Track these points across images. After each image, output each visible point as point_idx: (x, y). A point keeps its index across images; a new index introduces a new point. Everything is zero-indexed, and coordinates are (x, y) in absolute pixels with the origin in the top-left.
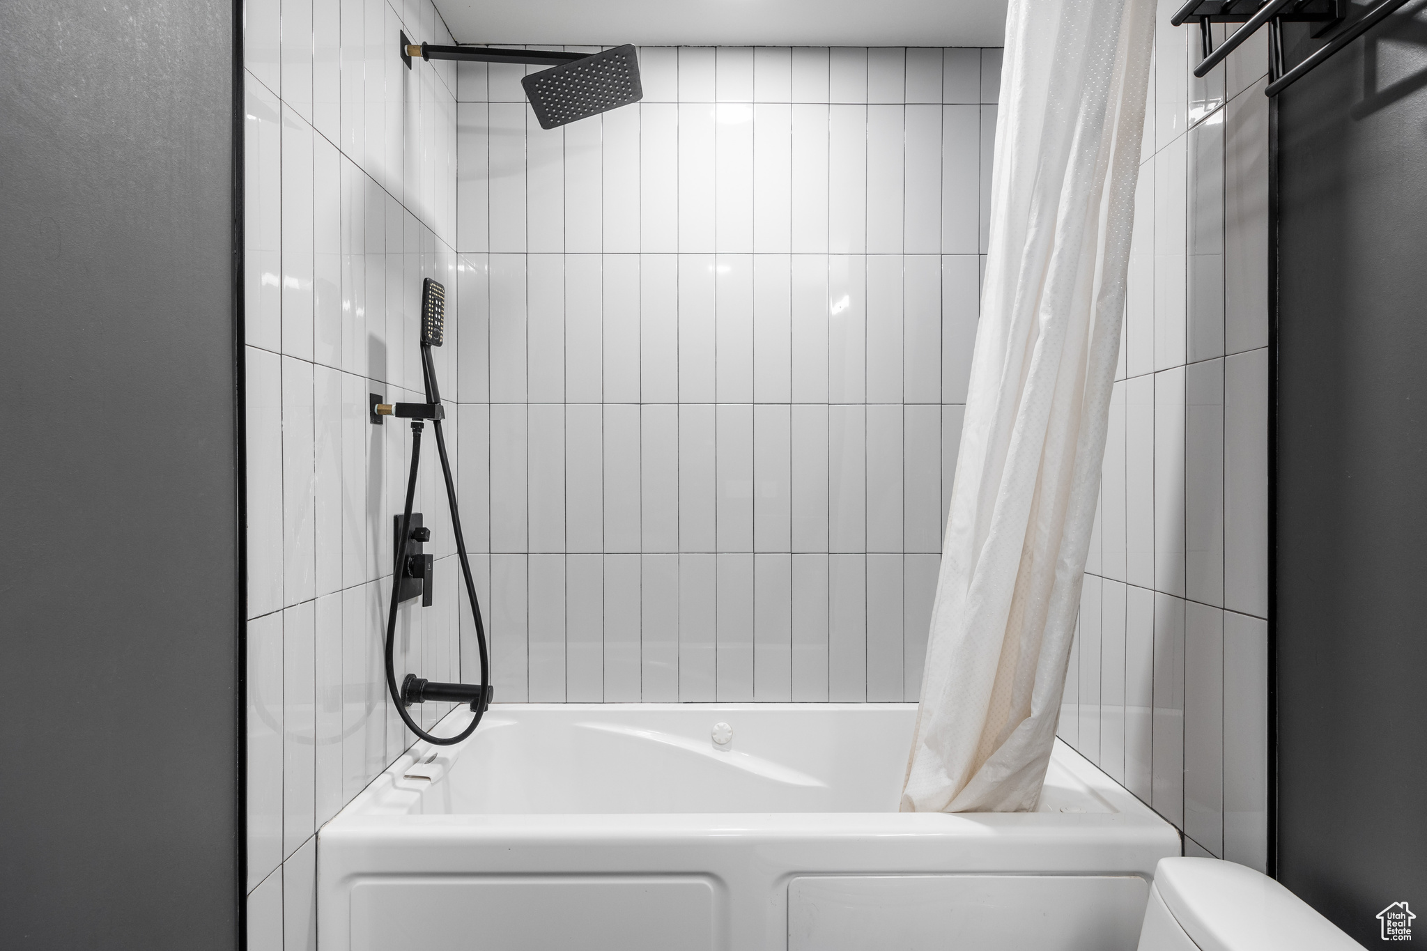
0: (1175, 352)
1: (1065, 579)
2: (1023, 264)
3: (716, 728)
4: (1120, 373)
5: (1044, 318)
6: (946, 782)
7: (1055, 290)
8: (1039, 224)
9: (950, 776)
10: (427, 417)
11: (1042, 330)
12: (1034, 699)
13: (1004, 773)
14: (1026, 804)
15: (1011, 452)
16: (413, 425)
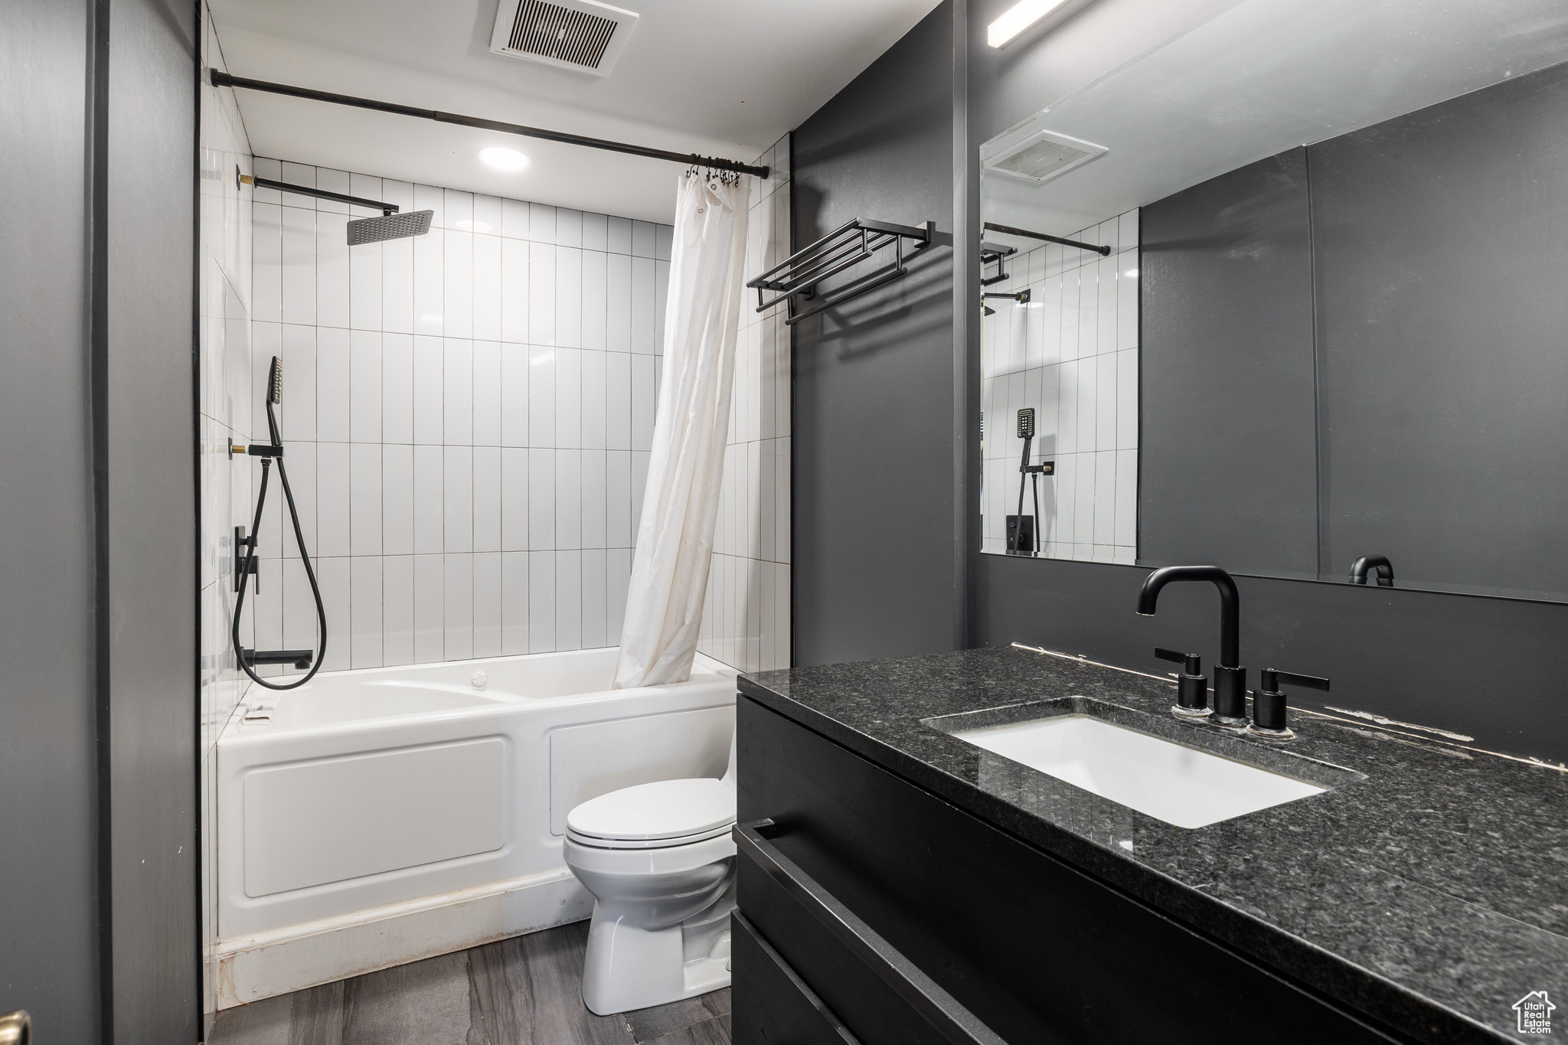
0: (755, 433)
1: (702, 550)
2: (681, 383)
3: (475, 675)
4: (730, 440)
5: (691, 414)
6: (640, 670)
7: (696, 401)
8: (689, 364)
9: (642, 666)
10: (273, 456)
11: (690, 421)
12: (687, 615)
13: (672, 658)
14: (683, 678)
15: (675, 484)
16: (262, 461)
